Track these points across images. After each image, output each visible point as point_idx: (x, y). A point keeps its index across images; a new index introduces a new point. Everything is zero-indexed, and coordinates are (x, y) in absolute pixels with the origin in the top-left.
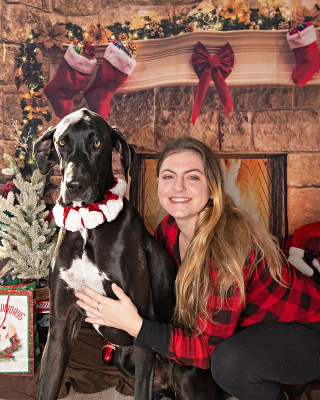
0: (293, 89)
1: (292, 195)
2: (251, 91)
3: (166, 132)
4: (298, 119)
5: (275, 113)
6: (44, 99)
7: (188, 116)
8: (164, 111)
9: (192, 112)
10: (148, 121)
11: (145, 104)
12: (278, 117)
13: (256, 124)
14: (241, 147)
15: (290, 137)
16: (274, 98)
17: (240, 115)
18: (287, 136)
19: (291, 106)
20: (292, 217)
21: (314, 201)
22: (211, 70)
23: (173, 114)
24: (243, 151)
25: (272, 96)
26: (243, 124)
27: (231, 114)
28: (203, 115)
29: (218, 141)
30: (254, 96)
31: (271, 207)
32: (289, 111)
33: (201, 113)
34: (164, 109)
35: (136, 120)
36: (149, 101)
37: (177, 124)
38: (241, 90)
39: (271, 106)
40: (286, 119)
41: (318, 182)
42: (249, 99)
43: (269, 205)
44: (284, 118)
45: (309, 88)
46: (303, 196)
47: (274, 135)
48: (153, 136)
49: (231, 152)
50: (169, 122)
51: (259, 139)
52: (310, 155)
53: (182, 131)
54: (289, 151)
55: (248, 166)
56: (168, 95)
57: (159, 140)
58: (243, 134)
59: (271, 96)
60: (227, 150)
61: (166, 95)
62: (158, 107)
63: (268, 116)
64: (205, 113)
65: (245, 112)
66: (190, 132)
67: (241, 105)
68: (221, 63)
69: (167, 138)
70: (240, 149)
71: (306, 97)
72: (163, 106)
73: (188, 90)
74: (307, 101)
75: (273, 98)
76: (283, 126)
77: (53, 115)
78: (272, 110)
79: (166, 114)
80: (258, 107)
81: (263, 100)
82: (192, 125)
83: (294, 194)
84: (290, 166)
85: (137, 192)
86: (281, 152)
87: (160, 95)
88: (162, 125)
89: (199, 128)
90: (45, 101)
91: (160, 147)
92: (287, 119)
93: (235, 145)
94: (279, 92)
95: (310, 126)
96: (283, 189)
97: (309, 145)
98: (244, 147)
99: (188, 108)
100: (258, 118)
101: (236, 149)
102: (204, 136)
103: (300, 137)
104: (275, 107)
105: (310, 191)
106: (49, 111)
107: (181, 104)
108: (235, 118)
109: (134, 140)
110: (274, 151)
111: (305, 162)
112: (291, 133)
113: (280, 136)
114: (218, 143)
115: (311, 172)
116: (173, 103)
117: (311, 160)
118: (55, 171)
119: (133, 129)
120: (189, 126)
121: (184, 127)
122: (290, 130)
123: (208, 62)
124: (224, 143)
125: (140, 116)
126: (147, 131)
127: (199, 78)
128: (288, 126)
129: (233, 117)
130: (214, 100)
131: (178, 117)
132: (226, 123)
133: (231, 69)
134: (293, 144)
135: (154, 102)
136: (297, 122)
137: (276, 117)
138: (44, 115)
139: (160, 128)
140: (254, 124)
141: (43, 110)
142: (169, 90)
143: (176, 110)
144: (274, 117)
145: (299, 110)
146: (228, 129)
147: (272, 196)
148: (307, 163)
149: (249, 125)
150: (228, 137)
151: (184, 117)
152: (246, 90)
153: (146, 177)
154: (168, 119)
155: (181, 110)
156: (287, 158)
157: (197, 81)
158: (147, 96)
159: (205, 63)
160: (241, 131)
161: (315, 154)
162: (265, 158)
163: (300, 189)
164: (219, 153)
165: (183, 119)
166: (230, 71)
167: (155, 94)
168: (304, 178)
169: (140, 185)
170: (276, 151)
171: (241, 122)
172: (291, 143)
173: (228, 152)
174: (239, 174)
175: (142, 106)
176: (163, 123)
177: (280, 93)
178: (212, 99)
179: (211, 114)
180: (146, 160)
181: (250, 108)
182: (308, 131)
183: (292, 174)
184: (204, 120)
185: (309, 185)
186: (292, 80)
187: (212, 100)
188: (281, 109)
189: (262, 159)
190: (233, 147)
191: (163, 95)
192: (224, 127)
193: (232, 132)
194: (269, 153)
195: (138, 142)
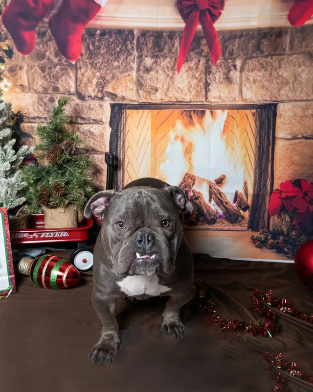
0: (289, 30)
1: (280, 148)
2: (241, 36)
3: (148, 81)
4: (293, 65)
5: (266, 59)
6: (3, 31)
7: (172, 64)
8: (146, 59)
9: (177, 59)
10: (129, 68)
11: (124, 47)
12: (269, 64)
13: (245, 72)
14: (228, 98)
15: (282, 85)
16: (267, 42)
17: (229, 63)
18: (278, 84)
19: (285, 50)
20: (279, 170)
21: (303, 154)
22: (199, 12)
23: (156, 62)
24: (230, 101)
25: (264, 40)
26: (232, 73)
27: (218, 62)
28: (189, 62)
29: (204, 90)
30: (244, 41)
31: (257, 160)
32: (282, 56)
33: (187, 61)
34: (146, 56)
35: (114, 65)
36: (129, 45)
37: (161, 72)
38: (230, 35)
39: (262, 52)
40: (278, 65)
41: (309, 133)
42: (239, 44)
43: (255, 158)
44: (276, 64)
45: (307, 29)
46: (291, 149)
47: (264, 83)
48: (135, 86)
49: (217, 103)
50: (152, 70)
51: (248, 88)
52: (303, 104)
53: (166, 79)
54: (279, 100)
55: (234, 117)
56: (151, 41)
57: (141, 89)
58: (231, 83)
59: (262, 40)
60: (213, 100)
61: (148, 40)
62: (140, 54)
63: (258, 63)
64: (192, 60)
65: (234, 60)
66: (174, 80)
67: (229, 52)
68: (210, 5)
69: (150, 87)
70: (227, 99)
71: (304, 39)
72: (145, 52)
73: (173, 36)
74: (304, 44)
75: (265, 43)
76: (274, 73)
77: (15, 50)
78: (263, 57)
79: (148, 61)
80: (248, 54)
81: (254, 45)
82: (177, 73)
83: (282, 147)
84: (280, 116)
85: (117, 144)
86: (271, 102)
87: (142, 40)
88: (144, 73)
89: (185, 76)
90: (4, 33)
91: (141, 97)
92: (280, 66)
93: (222, 96)
94: (271, 36)
95: (306, 72)
96: (271, 142)
97: (304, 92)
98: (231, 98)
99: (173, 55)
100: (247, 66)
101: (223, 100)
102: (189, 85)
103: (293, 84)
104: (267, 53)
105: (299, 143)
106: (10, 46)
107: (165, 51)
108: (222, 66)
109: (113, 88)
110: (263, 100)
111: (297, 112)
112: (283, 81)
113: (271, 85)
114: (204, 93)
115: (302, 122)
116: (156, 49)
117: (304, 110)
118: (24, 117)
119: (111, 75)
120: (174, 74)
121: (168, 75)
122: (283, 78)
123: (196, 4)
124: (210, 93)
125: (118, 61)
126: (128, 79)
127: (185, 21)
128: (280, 73)
129: (221, 65)
130: (201, 46)
131: (162, 65)
132: (213, 72)
133: (221, 11)
134: (285, 93)
135: (135, 47)
136: (291, 68)
137: (267, 64)
138: (5, 51)
139: (142, 77)
140: (243, 73)
141: (3, 45)
142: (152, 35)
143: (159, 57)
144: (265, 64)
145: (294, 54)
146: (215, 78)
147: (259, 148)
148: (299, 112)
149: (237, 74)
150: (215, 86)
151: (169, 65)
152: (236, 35)
153: (127, 129)
154: (150, 67)
155: (165, 57)
156: (278, 107)
157: (183, 25)
158: (126, 38)
159: (192, 5)
160: (228, 79)
161: (309, 103)
162: (253, 109)
163: (289, 141)
164: (205, 103)
165: (167, 67)
166: (220, 14)
167: (136, 38)
168: (295, 129)
169: (120, 136)
170: (266, 100)
171: (229, 71)
172: (283, 92)
173: (215, 102)
174: (225, 125)
175: (120, 49)
176: (144, 71)
177: (273, 37)
178: (199, 44)
179: (197, 61)
180: (127, 111)
181: (239, 55)
182: (303, 77)
183: (281, 125)
184: (190, 68)
185: (300, 136)
186: (288, 21)
187: (199, 47)
188: (273, 55)
189: (249, 110)
190: (220, 97)
191: (145, 40)
192: (211, 76)
193: (219, 81)
194: (258, 103)
195: (118, 90)
